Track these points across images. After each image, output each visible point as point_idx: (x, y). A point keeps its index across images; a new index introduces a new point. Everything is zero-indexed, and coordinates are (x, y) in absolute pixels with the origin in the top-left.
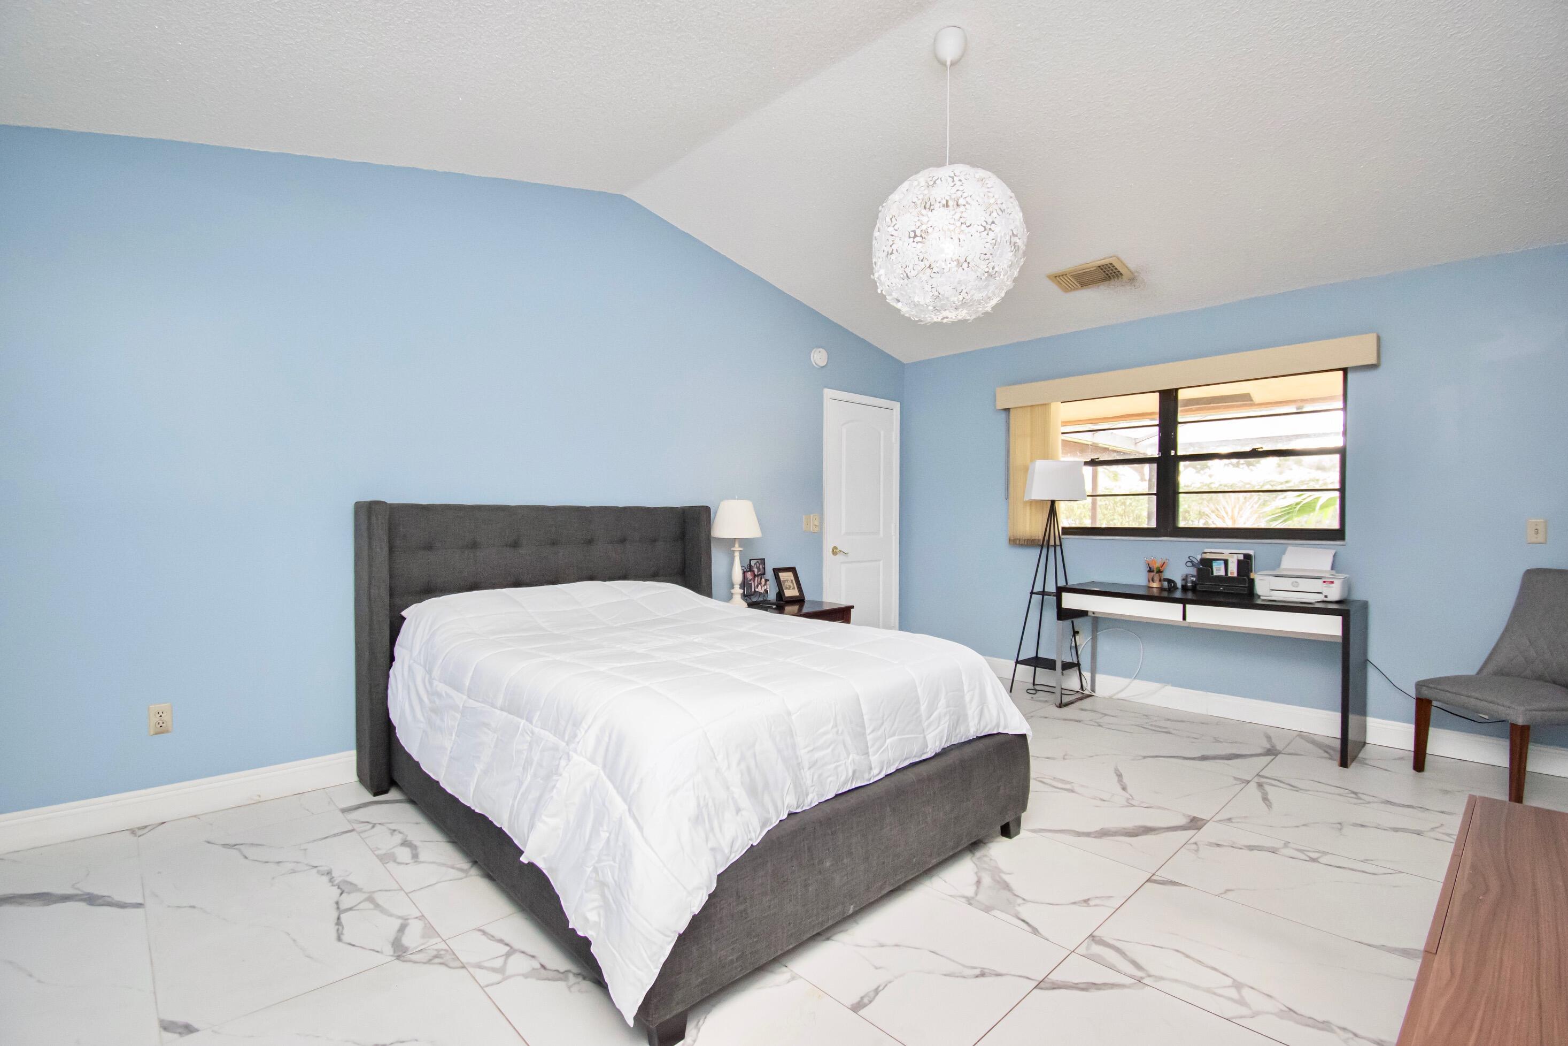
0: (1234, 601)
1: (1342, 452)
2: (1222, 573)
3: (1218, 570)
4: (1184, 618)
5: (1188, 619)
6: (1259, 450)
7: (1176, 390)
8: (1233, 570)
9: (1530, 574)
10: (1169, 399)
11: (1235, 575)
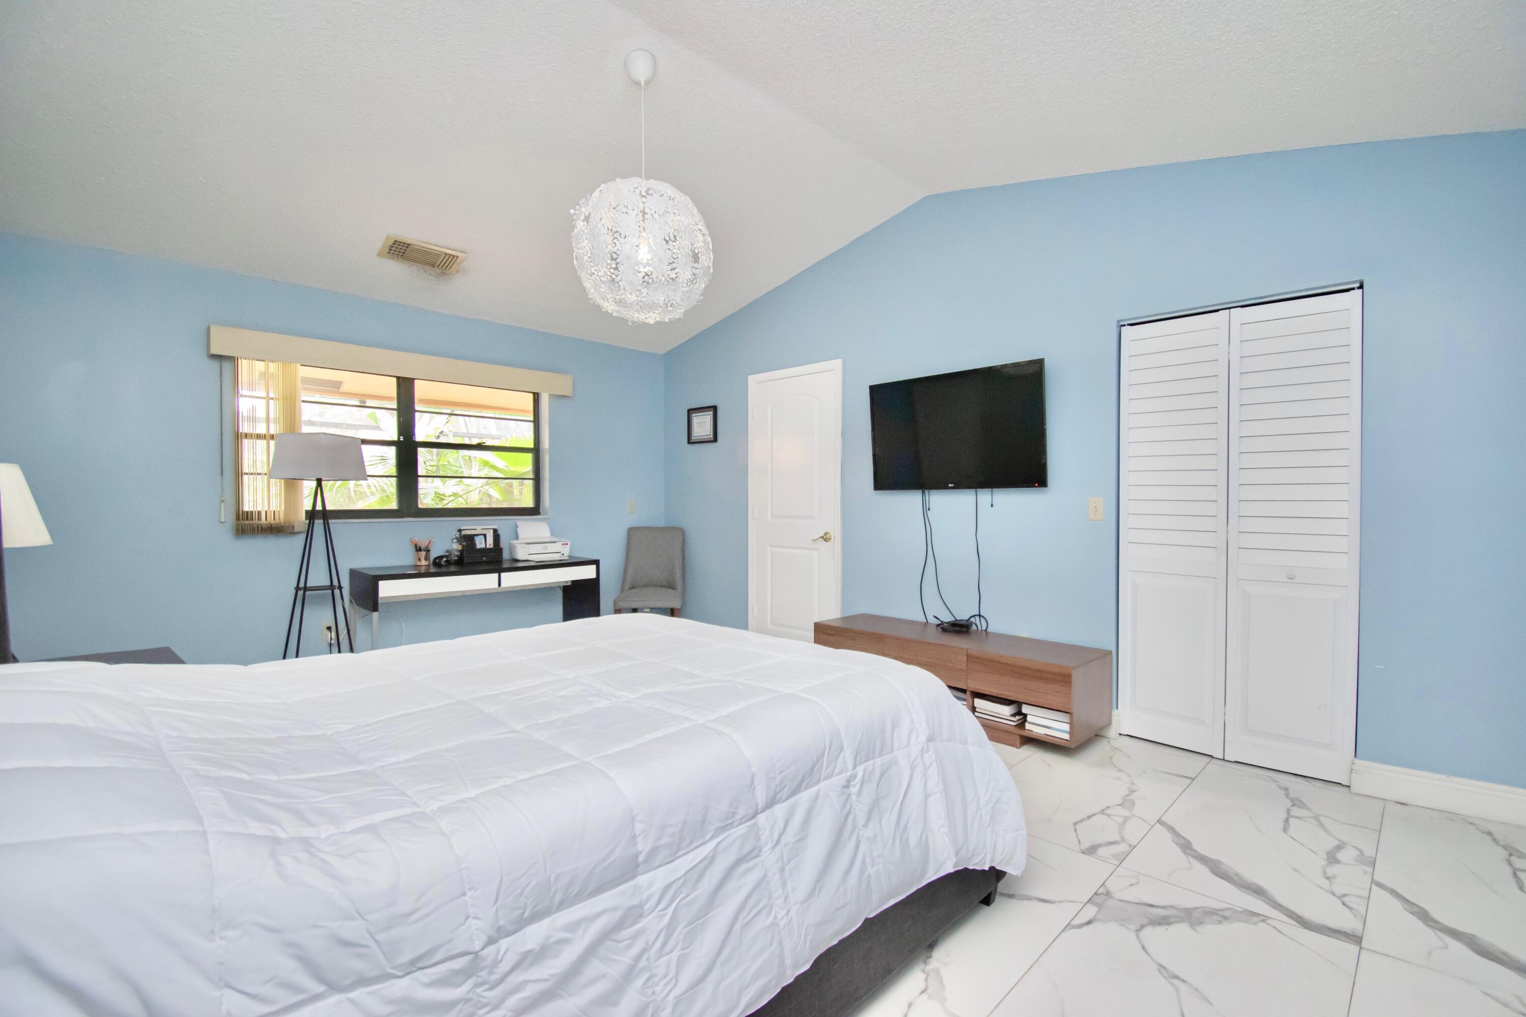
0: (487, 568)
1: (536, 451)
2: (483, 546)
3: (480, 543)
4: (499, 585)
5: (503, 585)
6: (483, 444)
7: (415, 379)
8: (490, 543)
9: (630, 530)
10: (405, 386)
11: (492, 546)
